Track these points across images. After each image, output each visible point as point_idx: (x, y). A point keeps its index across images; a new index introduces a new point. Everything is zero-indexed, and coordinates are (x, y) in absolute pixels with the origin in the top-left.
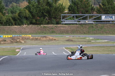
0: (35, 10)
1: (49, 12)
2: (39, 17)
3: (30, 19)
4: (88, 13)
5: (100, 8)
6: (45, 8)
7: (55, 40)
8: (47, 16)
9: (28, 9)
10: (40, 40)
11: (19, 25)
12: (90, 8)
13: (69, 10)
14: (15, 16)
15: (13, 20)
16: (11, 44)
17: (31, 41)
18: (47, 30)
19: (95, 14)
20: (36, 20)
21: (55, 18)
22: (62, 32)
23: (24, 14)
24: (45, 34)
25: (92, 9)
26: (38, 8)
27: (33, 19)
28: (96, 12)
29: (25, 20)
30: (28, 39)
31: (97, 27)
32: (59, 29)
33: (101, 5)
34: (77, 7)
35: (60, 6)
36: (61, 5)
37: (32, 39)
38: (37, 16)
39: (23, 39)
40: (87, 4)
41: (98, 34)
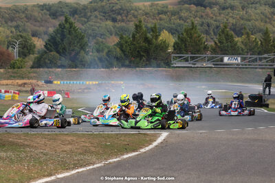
0: (128, 48)
1: (147, 51)
2: (134, 58)
4: (199, 52)
5: (215, 47)
6: (142, 45)
8: (144, 57)
9: (119, 46)
11: (108, 68)
12: (202, 46)
13: (175, 49)
14: (102, 56)
15: (99, 61)
19: (209, 54)
20: (130, 62)
21: (155, 59)
23: (114, 53)
25: (206, 48)
26: (133, 46)
27: (126, 60)
28: (210, 51)
29: (115, 62)
31: (212, 72)
33: (217, 42)
34: (186, 45)
35: (163, 43)
38: (132, 57)
40: (199, 41)
41: (213, 81)
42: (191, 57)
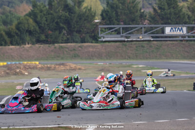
0: (44, 19)
1: (67, 22)
2: (52, 31)
3: (36, 34)
4: (135, 22)
5: (154, 15)
6: (61, 14)
7: (80, 69)
8: (65, 29)
9: (32, 17)
10: (54, 69)
11: (18, 45)
12: (137, 14)
13: (103, 19)
14: (10, 29)
15: (7, 36)
16: (6, 76)
17: (40, 72)
18: (65, 52)
19: (146, 24)
20: (47, 36)
21: (79, 32)
22: (91, 56)
23: (26, 26)
24: (62, 59)
25: (142, 16)
26: (50, 16)
27: (41, 34)
28: (148, 20)
29: (28, 36)
30: (35, 68)
31: (151, 47)
32: (86, 50)
33: (157, 8)
34: (117, 13)
35: (87, 11)
36: (89, 10)
37: (42, 68)
38: (49, 29)
39: (26, 68)
41: (153, 59)
42: (123, 28)
